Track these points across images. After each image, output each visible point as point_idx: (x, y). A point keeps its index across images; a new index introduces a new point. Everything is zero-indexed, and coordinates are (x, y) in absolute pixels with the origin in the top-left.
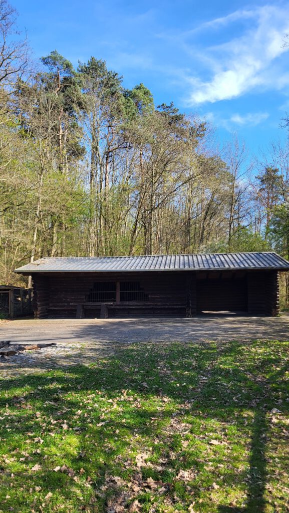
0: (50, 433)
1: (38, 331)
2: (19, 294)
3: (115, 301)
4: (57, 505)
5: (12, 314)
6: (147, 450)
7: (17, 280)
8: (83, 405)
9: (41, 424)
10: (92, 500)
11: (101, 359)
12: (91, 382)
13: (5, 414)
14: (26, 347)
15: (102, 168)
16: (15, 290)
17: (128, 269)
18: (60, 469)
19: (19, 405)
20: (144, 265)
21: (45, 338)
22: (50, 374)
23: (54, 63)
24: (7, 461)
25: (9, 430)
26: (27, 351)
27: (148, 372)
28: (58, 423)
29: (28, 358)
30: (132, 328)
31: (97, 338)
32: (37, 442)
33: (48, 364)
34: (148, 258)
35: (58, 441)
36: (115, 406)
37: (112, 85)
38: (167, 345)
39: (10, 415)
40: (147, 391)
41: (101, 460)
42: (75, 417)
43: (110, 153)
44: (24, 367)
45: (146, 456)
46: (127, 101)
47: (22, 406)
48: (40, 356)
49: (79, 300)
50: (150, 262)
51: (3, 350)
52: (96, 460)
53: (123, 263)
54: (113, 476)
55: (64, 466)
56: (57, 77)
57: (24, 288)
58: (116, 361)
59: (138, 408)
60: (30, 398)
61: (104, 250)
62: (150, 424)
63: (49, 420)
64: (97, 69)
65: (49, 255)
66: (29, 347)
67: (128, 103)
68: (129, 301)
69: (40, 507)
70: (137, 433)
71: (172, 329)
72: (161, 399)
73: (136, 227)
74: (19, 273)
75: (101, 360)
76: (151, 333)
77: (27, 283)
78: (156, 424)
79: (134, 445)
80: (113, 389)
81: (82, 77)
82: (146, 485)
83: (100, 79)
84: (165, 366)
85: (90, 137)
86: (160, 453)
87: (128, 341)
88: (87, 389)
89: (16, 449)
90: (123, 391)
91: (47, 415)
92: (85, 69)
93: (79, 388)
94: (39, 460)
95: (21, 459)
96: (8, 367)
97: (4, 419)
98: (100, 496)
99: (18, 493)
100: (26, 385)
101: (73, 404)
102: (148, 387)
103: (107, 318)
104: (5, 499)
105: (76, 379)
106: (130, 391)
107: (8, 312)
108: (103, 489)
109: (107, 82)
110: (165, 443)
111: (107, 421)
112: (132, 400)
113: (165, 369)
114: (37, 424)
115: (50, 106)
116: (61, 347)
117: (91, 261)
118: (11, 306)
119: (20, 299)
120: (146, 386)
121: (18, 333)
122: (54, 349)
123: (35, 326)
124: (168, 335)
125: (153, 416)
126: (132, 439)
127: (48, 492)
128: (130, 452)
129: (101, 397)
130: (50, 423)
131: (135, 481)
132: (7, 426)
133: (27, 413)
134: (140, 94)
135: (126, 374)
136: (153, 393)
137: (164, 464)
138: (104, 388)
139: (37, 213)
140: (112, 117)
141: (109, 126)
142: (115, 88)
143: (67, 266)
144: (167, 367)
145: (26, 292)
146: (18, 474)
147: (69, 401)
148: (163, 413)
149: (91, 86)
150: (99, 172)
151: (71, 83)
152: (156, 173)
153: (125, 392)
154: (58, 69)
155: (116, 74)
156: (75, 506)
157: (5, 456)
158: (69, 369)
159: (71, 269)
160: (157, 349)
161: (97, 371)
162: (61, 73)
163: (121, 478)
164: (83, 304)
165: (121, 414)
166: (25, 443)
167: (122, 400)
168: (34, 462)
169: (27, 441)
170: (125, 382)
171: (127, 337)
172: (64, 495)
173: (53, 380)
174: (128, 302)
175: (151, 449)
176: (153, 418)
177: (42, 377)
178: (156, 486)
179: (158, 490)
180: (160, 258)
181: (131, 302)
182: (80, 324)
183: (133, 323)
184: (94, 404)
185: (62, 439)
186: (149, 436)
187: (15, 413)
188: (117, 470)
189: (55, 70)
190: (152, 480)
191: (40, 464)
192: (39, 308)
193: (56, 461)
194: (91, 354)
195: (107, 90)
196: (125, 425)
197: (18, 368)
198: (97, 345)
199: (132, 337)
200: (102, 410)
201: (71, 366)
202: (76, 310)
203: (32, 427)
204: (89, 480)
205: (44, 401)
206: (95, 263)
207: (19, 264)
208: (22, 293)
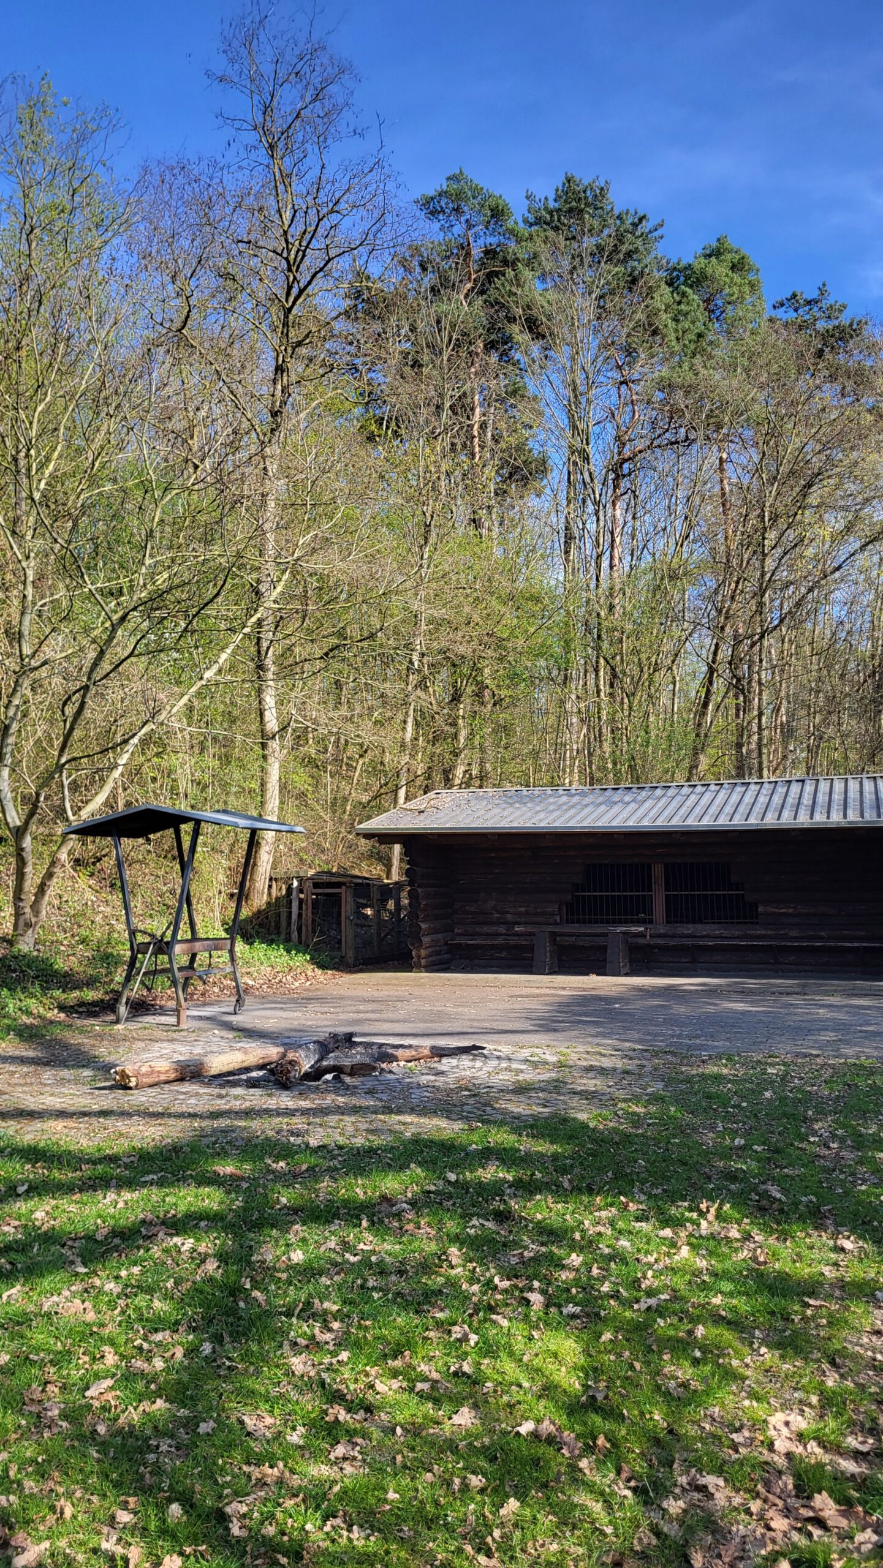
0: (494, 1317)
1: (427, 1007)
2: (368, 896)
3: (651, 922)
4: (536, 1540)
5: (351, 955)
6: (801, 1402)
7: (362, 857)
8: (583, 1238)
9: (464, 1287)
10: (640, 1539)
11: (625, 1101)
12: (602, 1170)
13: (361, 1246)
14: (399, 1053)
15: (601, 513)
16: (357, 884)
17: (692, 822)
18: (536, 1430)
19: (396, 1224)
20: (741, 809)
21: (451, 1030)
22: (475, 1137)
23: (457, 210)
24: (380, 1387)
25: (376, 1295)
26: (402, 1063)
27: (777, 1151)
28: (516, 1286)
29: (410, 1086)
30: (711, 1009)
31: (604, 1035)
32: (458, 1340)
33: (466, 1108)
34: (752, 787)
35: (519, 1344)
36: (685, 1251)
37: (629, 254)
38: (833, 1067)
39: (373, 1252)
40: (781, 1211)
41: (656, 1417)
42: (564, 1275)
43: (626, 466)
44: (399, 1111)
45: (800, 1423)
46: (678, 298)
47: (407, 1227)
48: (440, 1081)
49: (541, 919)
50: (763, 800)
51: (336, 1058)
52: (642, 1414)
53: (674, 804)
54: (700, 1471)
55: (546, 1423)
56: (465, 249)
57: (379, 879)
58: (673, 1109)
59: (760, 1263)
60: (428, 1204)
61: (610, 766)
62: (805, 1319)
63: (488, 1275)
64: (581, 211)
65: (448, 782)
66: (409, 1053)
67: (679, 303)
68: (694, 922)
69: (489, 1539)
70: (764, 1342)
71: (841, 1016)
72: (831, 1243)
73: (708, 692)
74: (368, 836)
75: (623, 1105)
76: (774, 1027)
77: (389, 866)
78: (824, 1321)
79: (758, 1382)
80: (673, 1197)
81: (539, 241)
82: (811, 1514)
83: (593, 241)
84: (834, 1136)
85: (563, 422)
86: (845, 1418)
87: (700, 1048)
88: (590, 1191)
89: (402, 1353)
90: (703, 1206)
91: (481, 1262)
92: (548, 217)
93: (566, 1185)
94: (471, 1395)
95: (420, 1386)
96: (356, 1110)
97: (360, 1262)
98: (665, 1530)
99: (420, 1487)
100: (412, 1165)
101: (550, 1234)
102: (784, 1199)
103: (626, 975)
104: (386, 1501)
105: (555, 1157)
106: (727, 1207)
107: (340, 948)
108: (672, 1510)
109: (615, 245)
110: (862, 1387)
111: (663, 1297)
112: (737, 1235)
113: (835, 1146)
114: (452, 1283)
115: (446, 340)
116: (499, 1058)
117: (576, 799)
118: (348, 932)
119: (369, 912)
120: (778, 1196)
121: (373, 1011)
122: (478, 1064)
123: (417, 991)
124: (831, 1036)
125: (812, 1294)
126: (748, 1360)
127: (508, 1497)
128: (747, 1403)
129: (638, 1219)
130: (489, 1285)
131: (771, 1496)
132: (370, 1284)
133: (423, 1250)
134: (719, 270)
135: (707, 1153)
136: (801, 1219)
137: (862, 1453)
138: (641, 1191)
139: (415, 658)
140: (629, 352)
141: (622, 383)
142: (639, 261)
143: (505, 813)
144: (842, 1140)
145: (387, 892)
146: (414, 1430)
147: (540, 1222)
148: (842, 1288)
149: (566, 264)
150: (591, 526)
151: (505, 262)
152: (775, 518)
153: (713, 1210)
154: (470, 226)
155: (641, 220)
156: (590, 1550)
157: (373, 1371)
158: (532, 1127)
159: (515, 825)
160: (801, 1079)
161: (617, 1139)
162: (477, 236)
163: (726, 1480)
164: (551, 929)
165: (706, 1278)
166: (425, 1339)
167: (704, 1232)
168: (457, 1402)
169: (431, 1334)
170: (709, 1178)
171: (697, 1037)
172: (555, 1514)
173: (487, 1154)
174: (690, 926)
175: (814, 1399)
176: (812, 1302)
177: (454, 1146)
178: (844, 1523)
179: (852, 1538)
180: (795, 788)
181: (700, 926)
182: (548, 991)
183: (712, 992)
184: (617, 1239)
185: (531, 1338)
186: (806, 1359)
187: (387, 1247)
188: (711, 1455)
189: (458, 229)
190: (831, 1503)
191: (475, 1406)
192: (426, 940)
193: (519, 1403)
194: (591, 1083)
195: (616, 269)
196: (723, 1313)
197: (383, 1113)
198: (604, 1056)
199: (712, 1037)
200: (645, 1260)
201: (536, 1118)
202: (531, 948)
203: (440, 1291)
204: (624, 1475)
205: (466, 1216)
206: (586, 806)
207: (367, 810)
208: (375, 894)
